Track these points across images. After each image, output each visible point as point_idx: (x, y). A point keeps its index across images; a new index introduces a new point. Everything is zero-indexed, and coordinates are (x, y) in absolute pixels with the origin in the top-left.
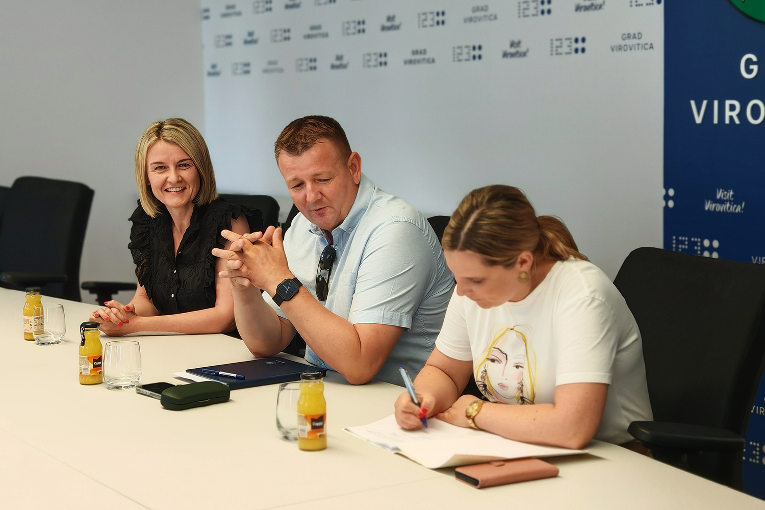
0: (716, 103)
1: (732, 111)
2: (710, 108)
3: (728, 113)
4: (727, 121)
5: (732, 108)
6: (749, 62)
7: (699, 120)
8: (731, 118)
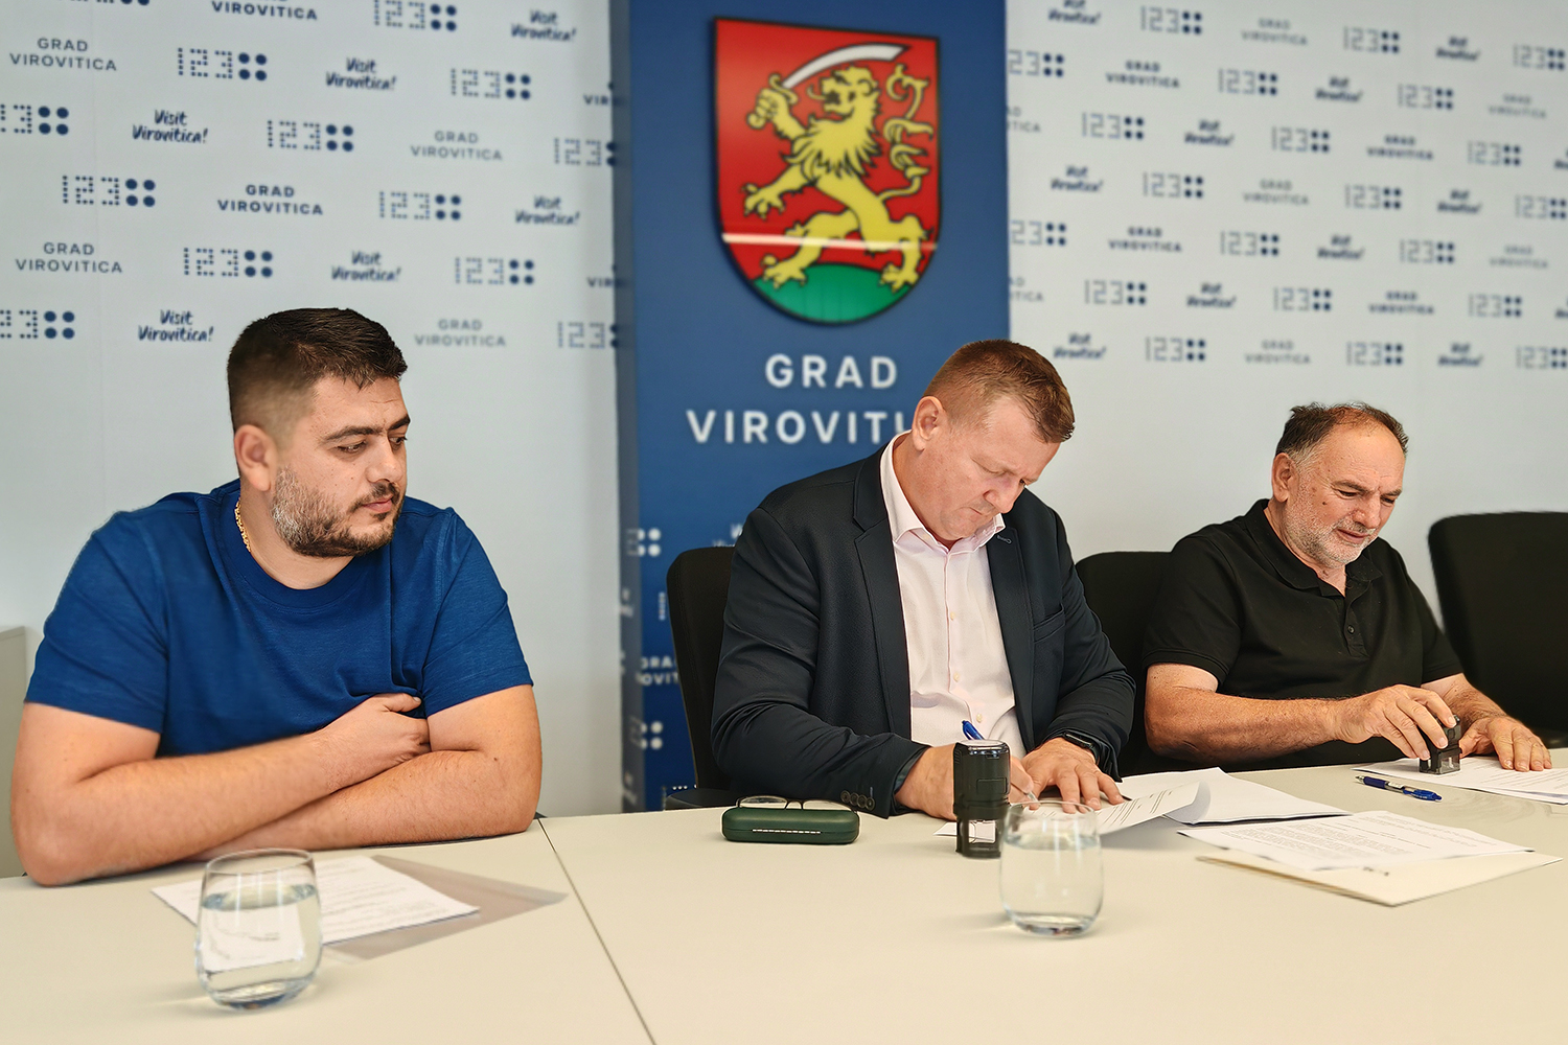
0: (730, 417)
1: (755, 425)
2: (719, 425)
3: (748, 429)
4: (748, 438)
5: (755, 422)
6: (779, 366)
7: (702, 436)
8: (754, 436)
